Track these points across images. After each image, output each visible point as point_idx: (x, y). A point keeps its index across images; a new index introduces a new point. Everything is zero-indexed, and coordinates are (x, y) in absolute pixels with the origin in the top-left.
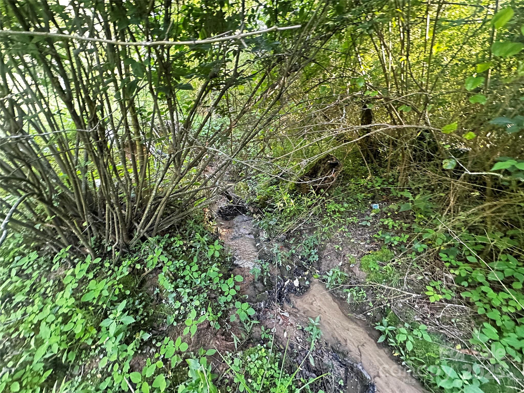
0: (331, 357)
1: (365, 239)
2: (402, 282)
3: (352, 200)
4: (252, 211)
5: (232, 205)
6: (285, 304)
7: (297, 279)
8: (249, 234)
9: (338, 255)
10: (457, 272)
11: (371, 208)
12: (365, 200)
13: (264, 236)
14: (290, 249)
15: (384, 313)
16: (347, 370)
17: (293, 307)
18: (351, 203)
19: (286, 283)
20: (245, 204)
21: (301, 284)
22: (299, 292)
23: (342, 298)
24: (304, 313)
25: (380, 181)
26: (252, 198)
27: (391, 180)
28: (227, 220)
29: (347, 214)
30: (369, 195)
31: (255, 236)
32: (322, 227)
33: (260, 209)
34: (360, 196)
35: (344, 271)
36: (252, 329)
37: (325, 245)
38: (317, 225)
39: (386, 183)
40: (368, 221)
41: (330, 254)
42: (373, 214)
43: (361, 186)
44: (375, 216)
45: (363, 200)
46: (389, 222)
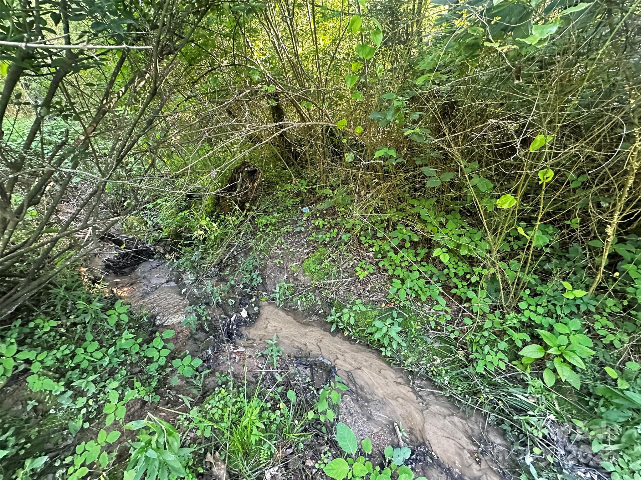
0: (295, 365)
1: (303, 245)
2: (339, 272)
3: (282, 208)
4: (162, 251)
5: (126, 251)
6: (238, 341)
7: (244, 310)
8: (167, 282)
9: (281, 269)
10: (374, 249)
11: (302, 212)
12: (295, 206)
13: (189, 278)
14: (227, 281)
15: (331, 305)
16: (311, 367)
17: (248, 340)
18: (282, 212)
19: (232, 319)
20: (148, 245)
21: (250, 312)
22: (250, 322)
23: (294, 309)
24: (261, 340)
25: (305, 183)
26: (157, 235)
27: (314, 181)
28: (124, 274)
29: (280, 224)
30: (298, 200)
31: (177, 282)
32: (258, 245)
33: (173, 245)
34: (289, 203)
35: (290, 283)
36: (204, 381)
37: (265, 264)
38: (251, 244)
39: (310, 184)
40: (301, 226)
41: (273, 271)
42: (305, 218)
43: (289, 192)
44: (307, 220)
45: (293, 206)
46: (319, 222)
